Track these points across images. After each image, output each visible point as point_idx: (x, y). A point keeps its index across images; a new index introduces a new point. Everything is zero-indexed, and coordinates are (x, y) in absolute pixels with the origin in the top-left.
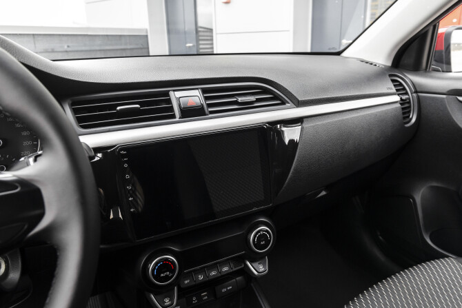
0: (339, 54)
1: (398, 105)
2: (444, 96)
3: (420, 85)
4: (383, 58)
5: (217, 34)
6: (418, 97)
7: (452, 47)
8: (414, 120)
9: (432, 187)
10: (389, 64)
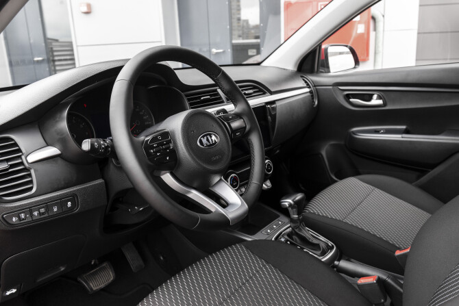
0: (259, 64)
1: (309, 94)
2: (331, 87)
3: (317, 82)
4: (291, 66)
5: (77, 46)
6: (316, 89)
7: (329, 55)
8: (316, 103)
9: (331, 145)
10: (296, 69)
